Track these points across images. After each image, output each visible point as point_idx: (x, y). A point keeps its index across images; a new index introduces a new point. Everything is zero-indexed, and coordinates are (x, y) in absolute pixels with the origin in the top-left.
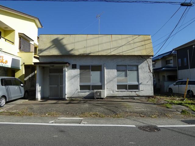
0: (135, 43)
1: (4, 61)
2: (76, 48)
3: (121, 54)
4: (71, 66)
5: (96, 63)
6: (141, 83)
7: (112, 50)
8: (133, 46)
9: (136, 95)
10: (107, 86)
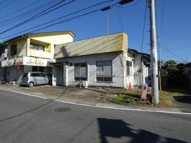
0: (109, 41)
1: (41, 63)
2: (72, 51)
3: (97, 53)
4: (70, 64)
5: (83, 61)
6: (114, 76)
7: (91, 50)
8: (107, 44)
9: (110, 86)
10: (89, 78)
